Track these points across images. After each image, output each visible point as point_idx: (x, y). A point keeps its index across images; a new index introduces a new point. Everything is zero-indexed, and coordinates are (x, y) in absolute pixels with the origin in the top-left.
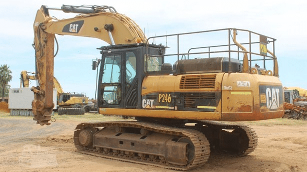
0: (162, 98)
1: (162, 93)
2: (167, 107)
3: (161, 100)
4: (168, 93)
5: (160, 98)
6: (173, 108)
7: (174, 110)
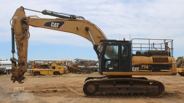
0: (144, 67)
1: (143, 64)
2: (147, 71)
3: (143, 67)
4: (147, 64)
5: (142, 67)
6: (149, 71)
7: (150, 72)
